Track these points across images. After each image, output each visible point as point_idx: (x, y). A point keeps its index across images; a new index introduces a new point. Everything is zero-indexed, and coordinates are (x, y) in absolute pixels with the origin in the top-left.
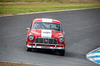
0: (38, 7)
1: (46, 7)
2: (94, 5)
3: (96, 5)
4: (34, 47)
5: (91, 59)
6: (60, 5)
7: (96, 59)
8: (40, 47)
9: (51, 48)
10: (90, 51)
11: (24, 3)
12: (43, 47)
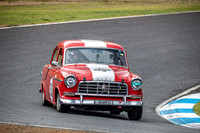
0: (59, 11)
1: (75, 11)
2: (171, 6)
3: (175, 7)
4: (77, 102)
5: (165, 117)
6: (104, 8)
7: (175, 116)
8: (91, 102)
9: (116, 103)
10: (164, 100)
11: (31, 3)
12: (97, 102)
